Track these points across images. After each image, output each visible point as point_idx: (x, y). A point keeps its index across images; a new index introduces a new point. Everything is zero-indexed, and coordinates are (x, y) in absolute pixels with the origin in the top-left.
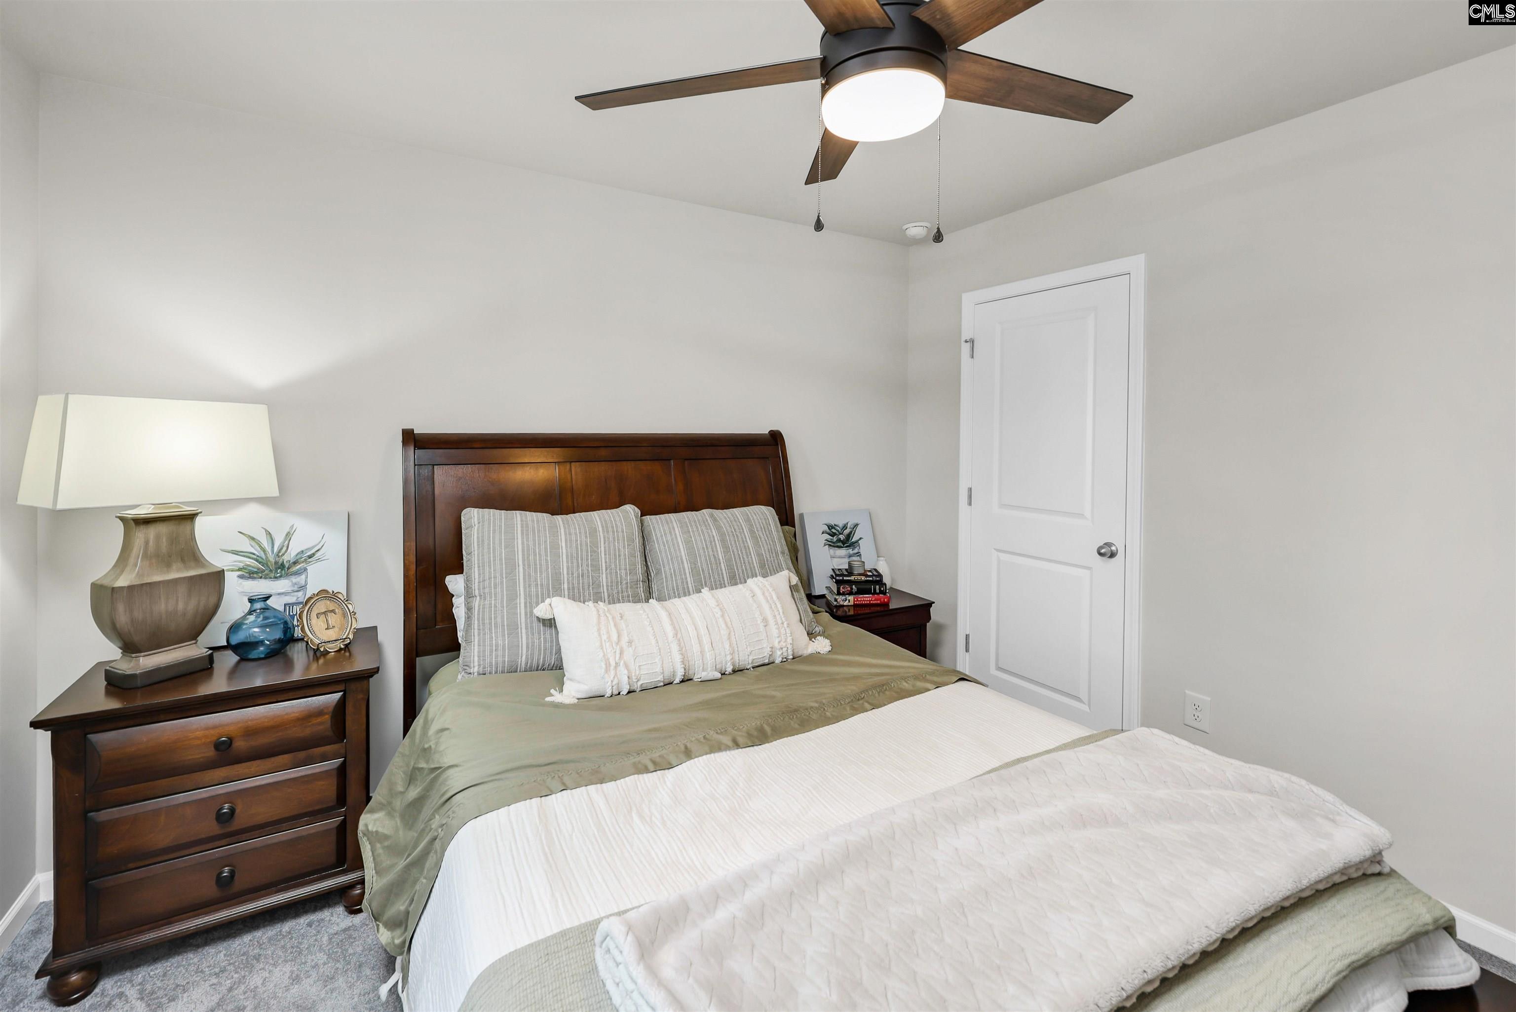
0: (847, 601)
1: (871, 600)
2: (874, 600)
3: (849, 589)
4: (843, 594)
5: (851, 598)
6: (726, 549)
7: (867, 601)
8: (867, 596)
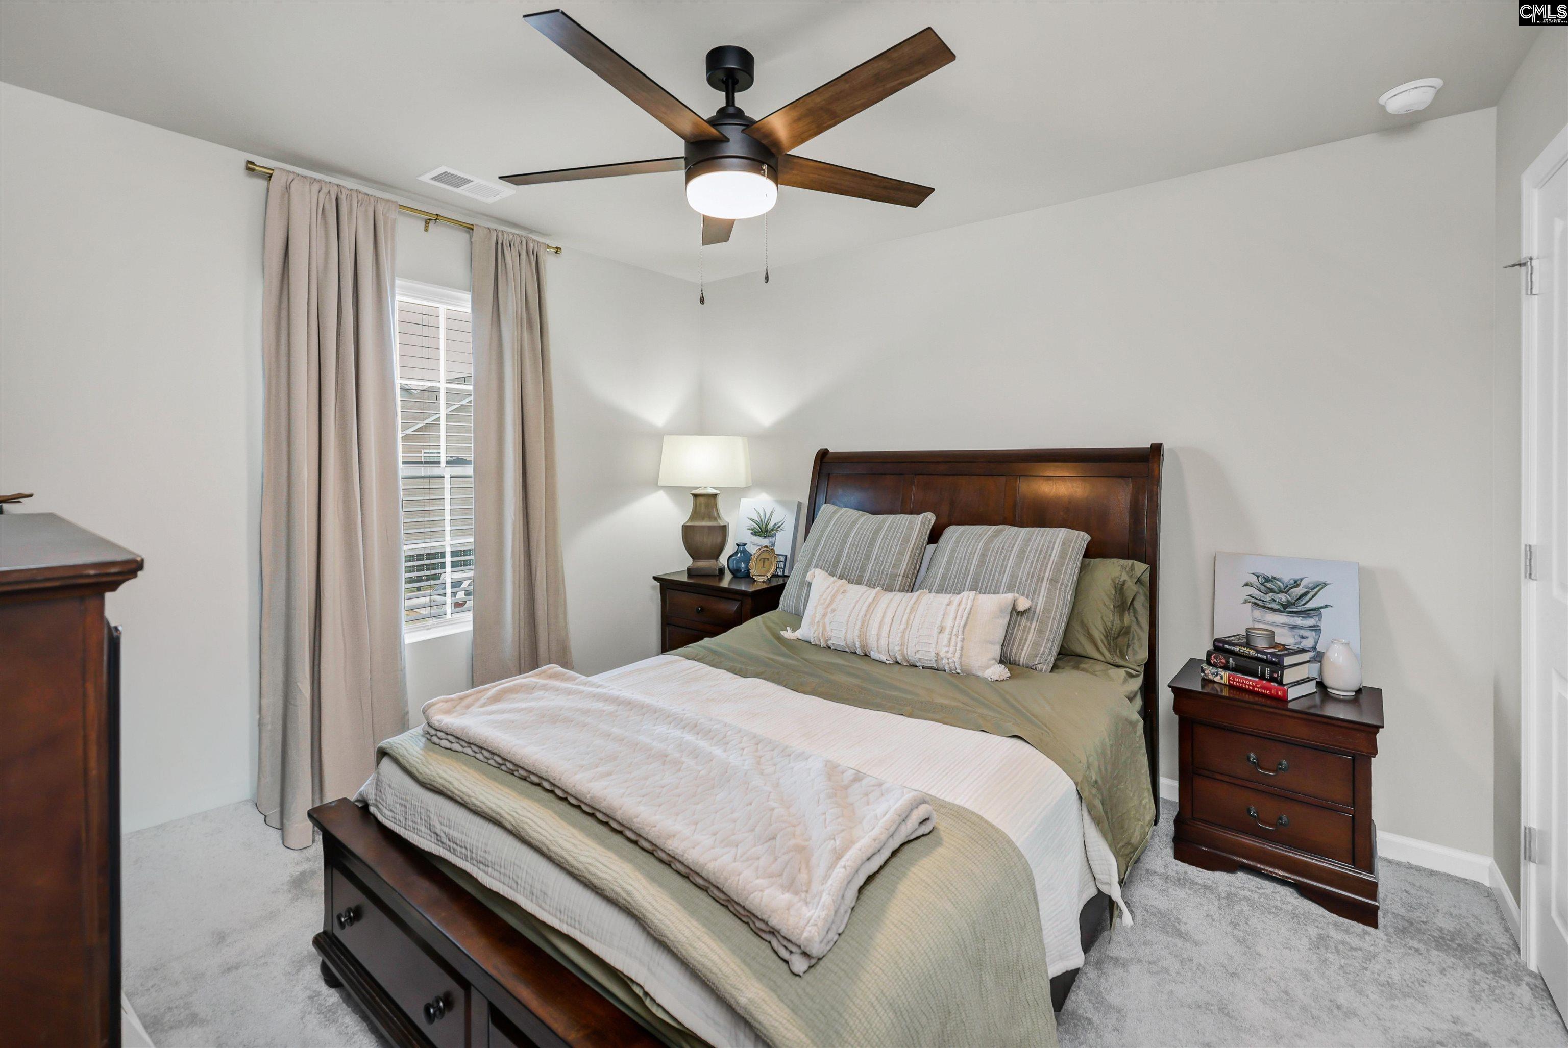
0: (1219, 677)
1: (1256, 686)
2: (1260, 688)
3: (1224, 661)
4: (1215, 665)
5: (1225, 674)
6: (982, 563)
7: (1249, 685)
8: (1251, 678)
